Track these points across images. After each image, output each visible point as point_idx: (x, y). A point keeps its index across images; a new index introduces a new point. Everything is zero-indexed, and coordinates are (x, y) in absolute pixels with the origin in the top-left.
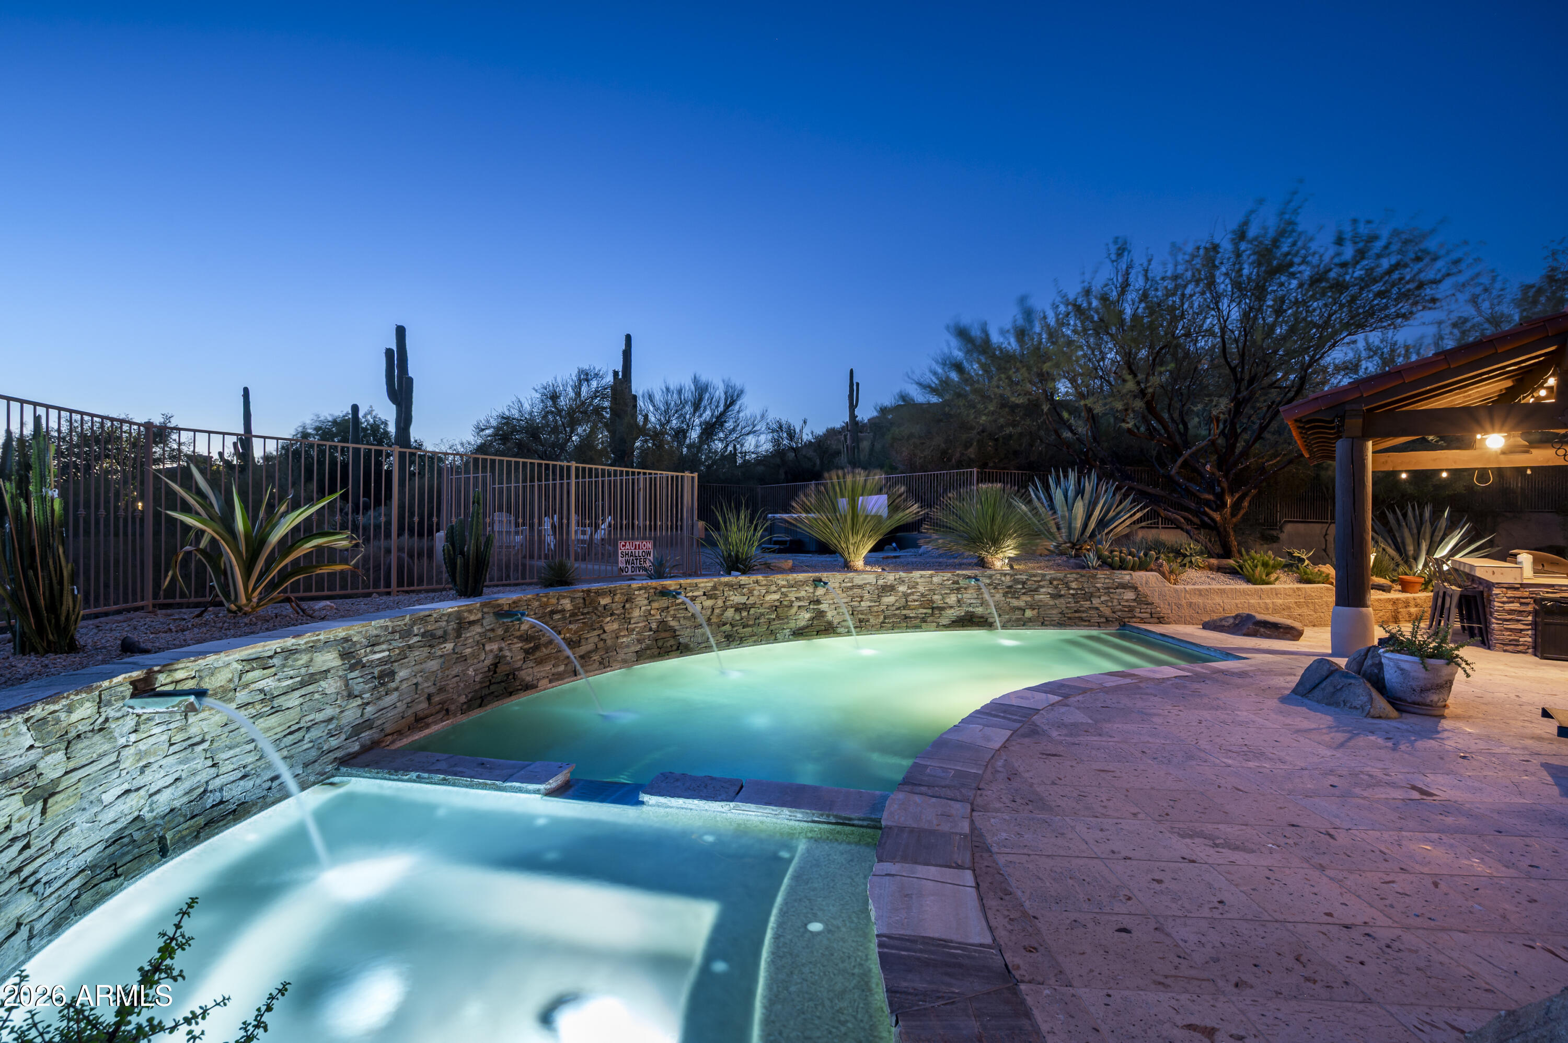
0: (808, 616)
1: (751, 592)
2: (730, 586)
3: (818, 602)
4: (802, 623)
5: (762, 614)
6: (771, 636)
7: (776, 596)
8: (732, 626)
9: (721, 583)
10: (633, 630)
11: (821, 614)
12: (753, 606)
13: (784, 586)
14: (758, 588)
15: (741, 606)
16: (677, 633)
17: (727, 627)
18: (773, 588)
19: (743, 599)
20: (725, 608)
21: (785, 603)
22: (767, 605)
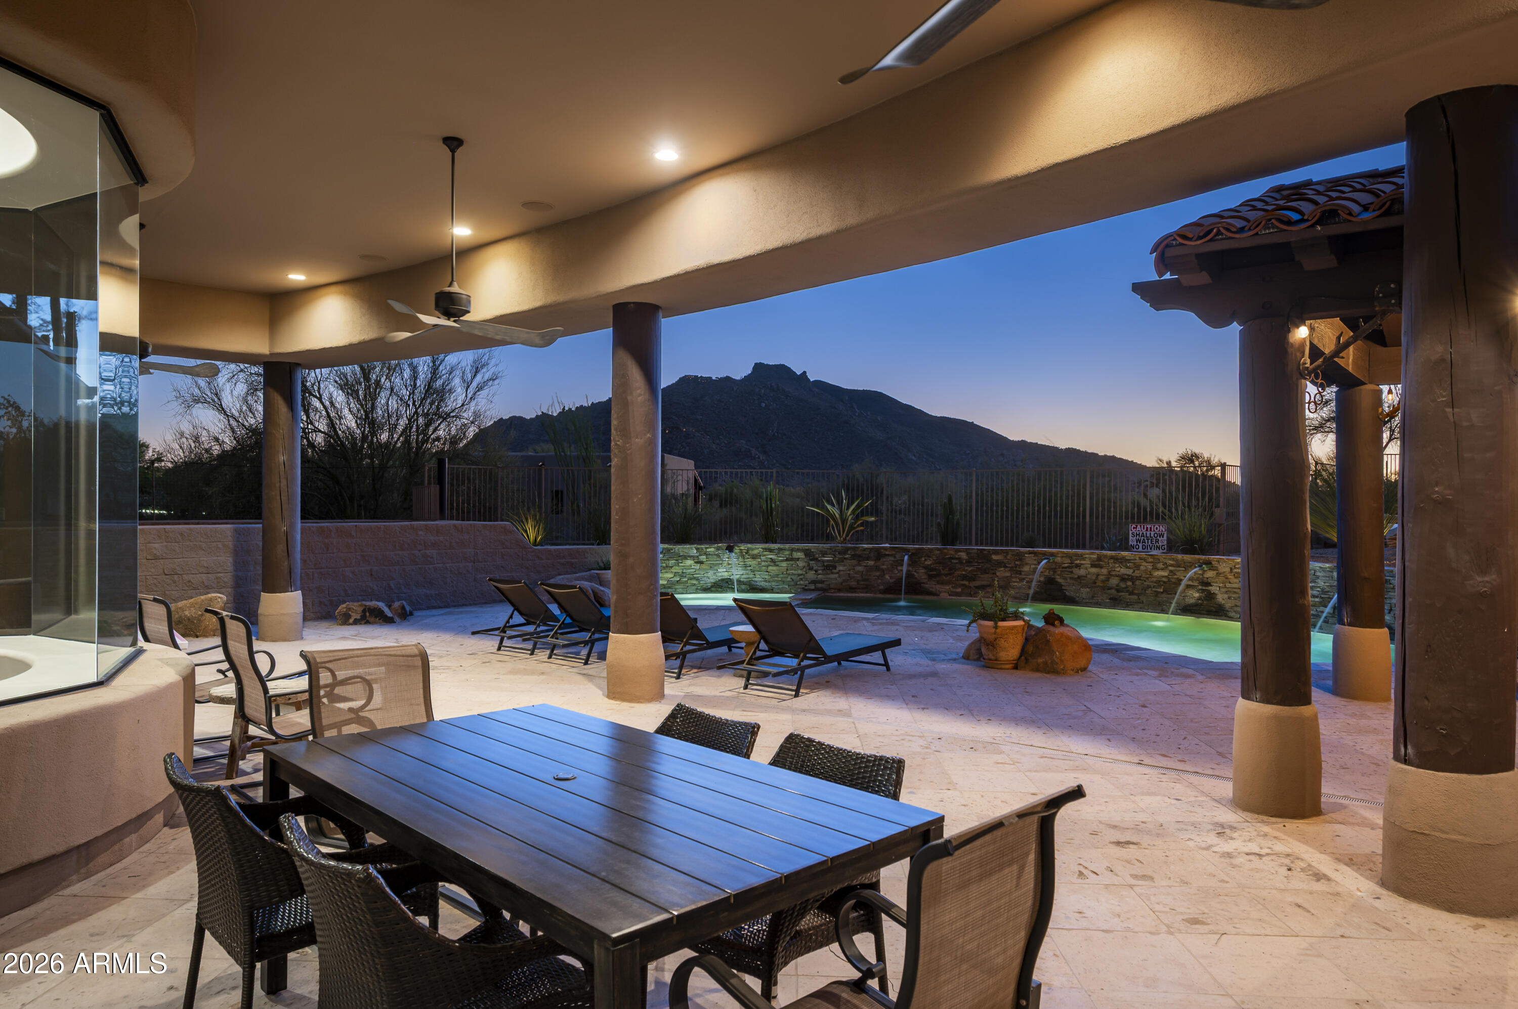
0: (1197, 595)
1: (1137, 567)
2: (1116, 559)
3: (1209, 584)
4: (1192, 601)
5: (1149, 587)
6: (1160, 607)
7: (1165, 573)
8: (1118, 591)
9: (1106, 556)
10: (1024, 579)
11: (1210, 596)
12: (1139, 578)
13: (1172, 565)
14: (1144, 564)
15: (1126, 577)
16: (1063, 588)
17: (1113, 591)
18: (1160, 566)
19: (1130, 572)
20: (1110, 575)
21: (1173, 580)
22: (1154, 579)
